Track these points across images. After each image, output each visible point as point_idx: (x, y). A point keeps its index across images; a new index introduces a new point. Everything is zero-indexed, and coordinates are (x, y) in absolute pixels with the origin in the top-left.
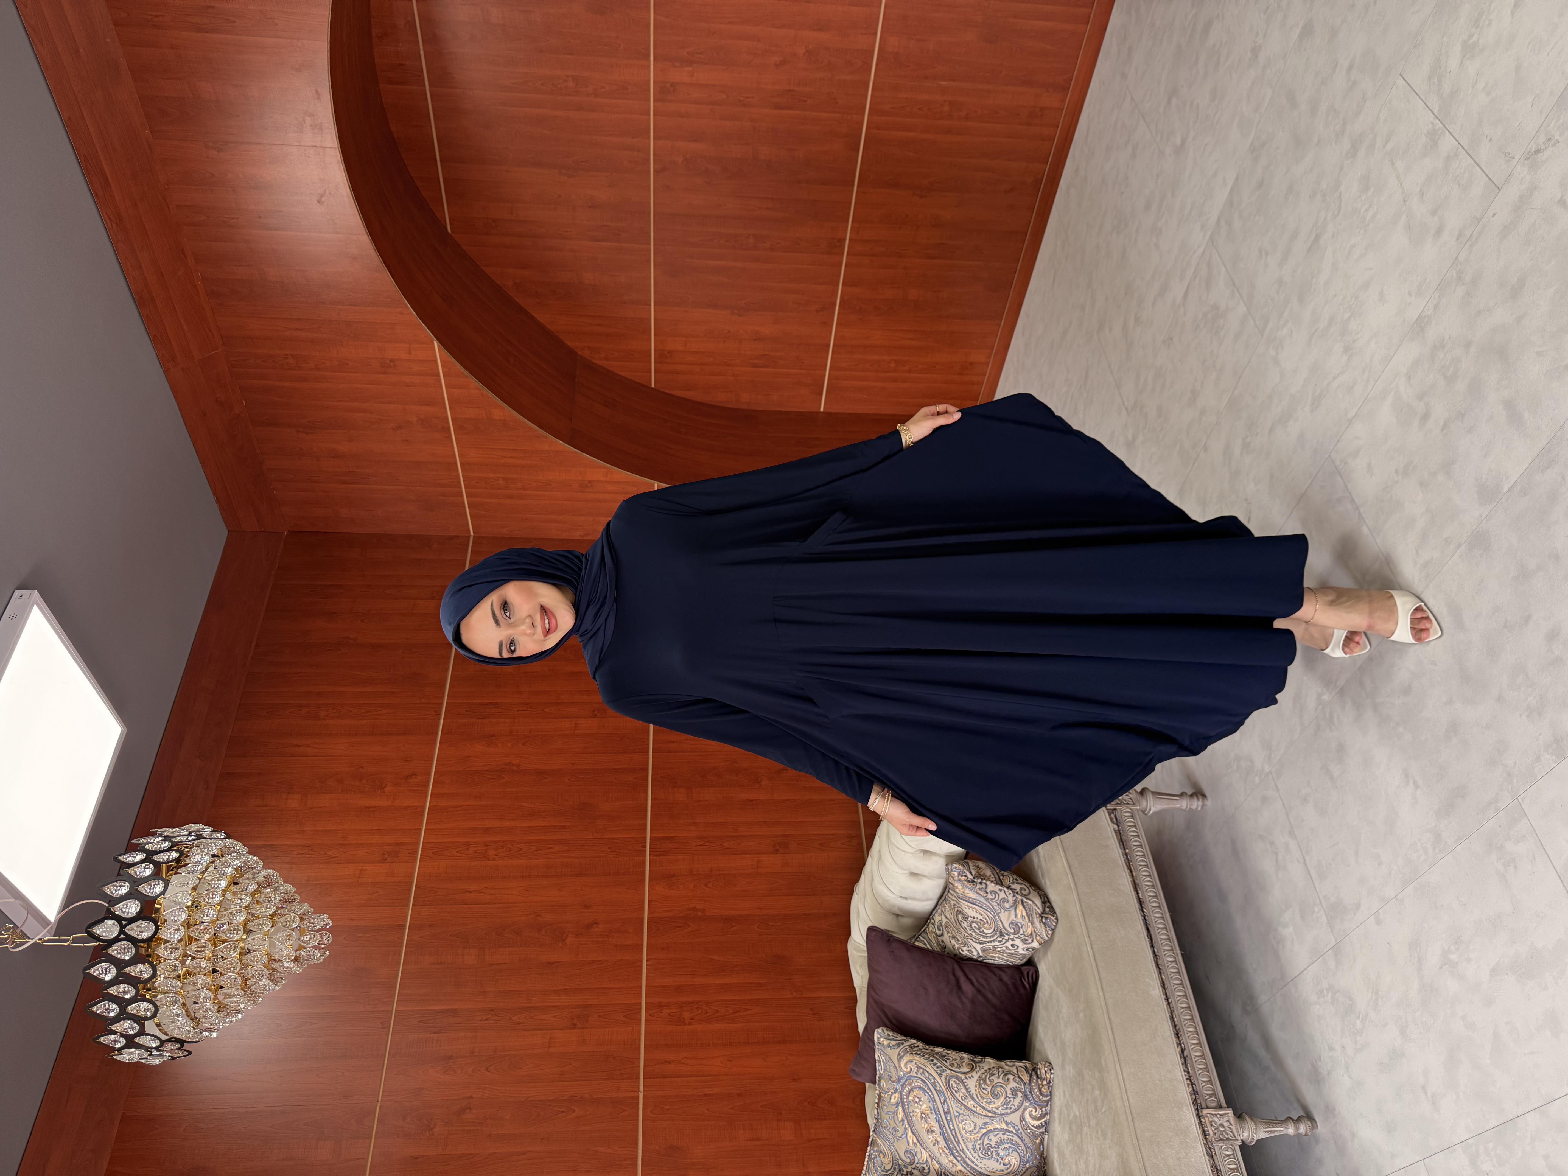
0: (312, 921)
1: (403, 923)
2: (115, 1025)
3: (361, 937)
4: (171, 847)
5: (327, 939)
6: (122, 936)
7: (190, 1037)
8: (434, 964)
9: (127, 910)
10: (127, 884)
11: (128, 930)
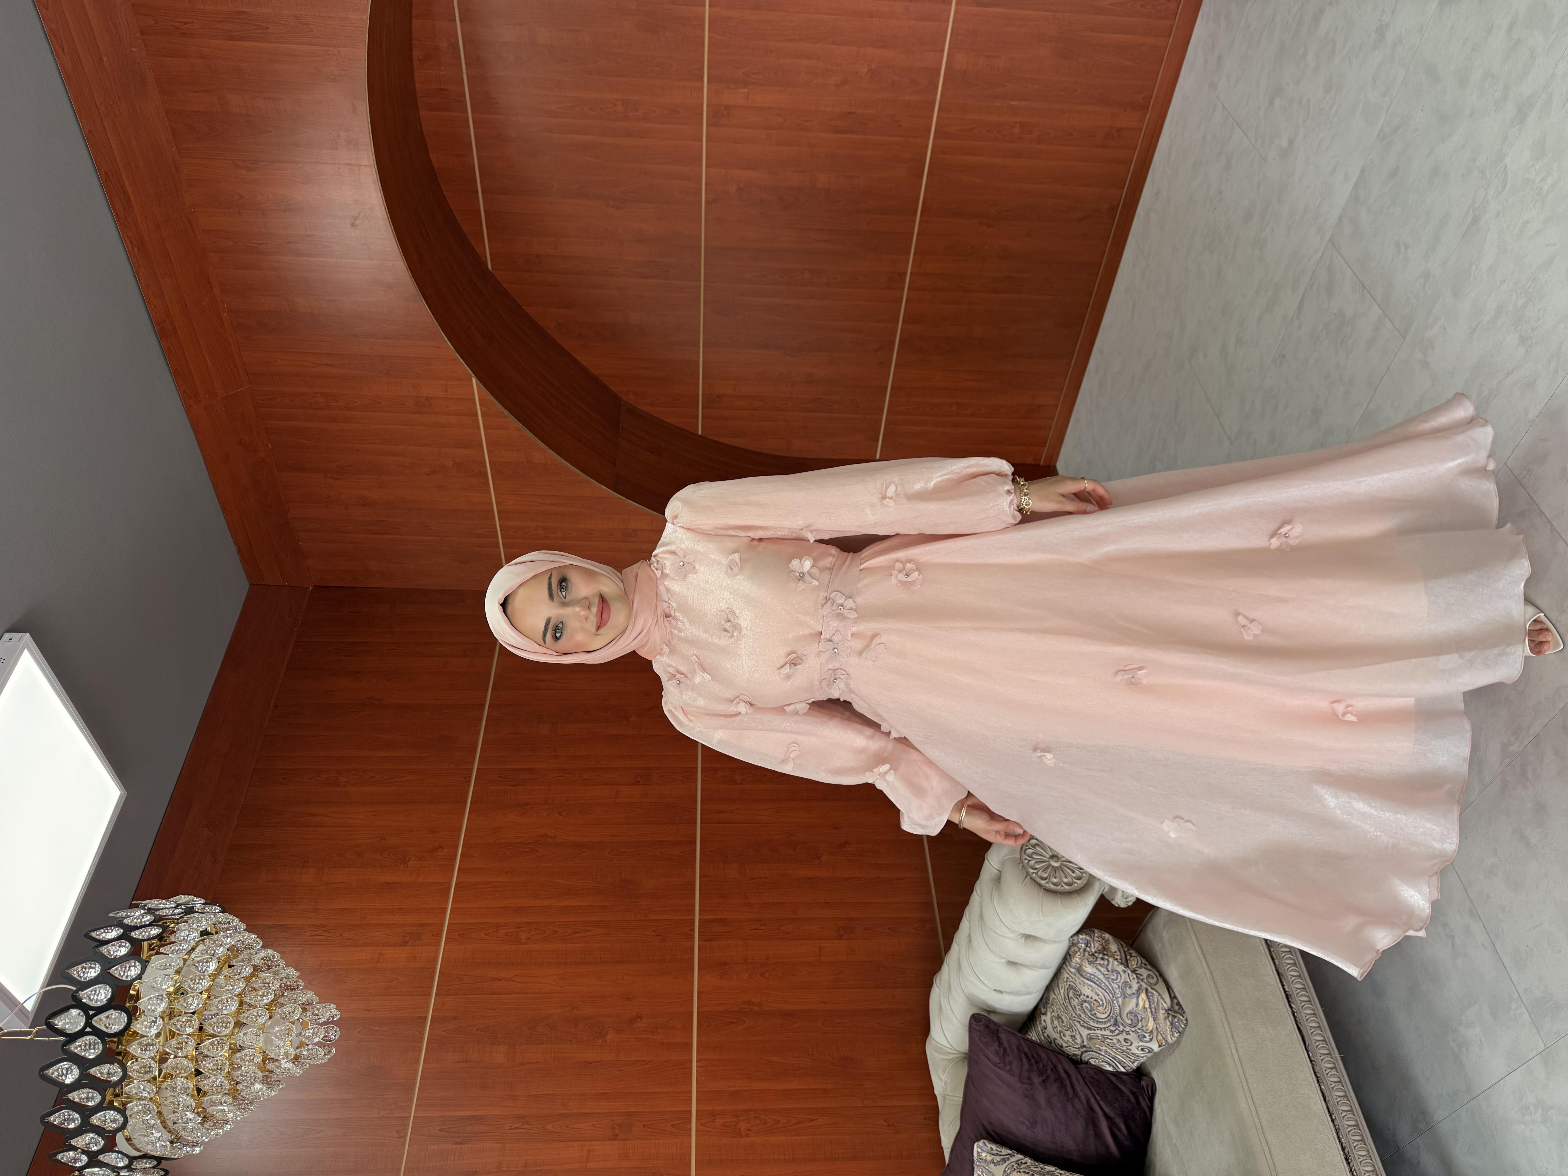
0: (316, 1012)
1: (424, 1015)
2: (75, 1140)
3: (377, 1031)
4: (154, 921)
5: (334, 1034)
6: (88, 1029)
7: (168, 1154)
8: (459, 1062)
9: (96, 998)
10: (98, 965)
11: (95, 1022)
